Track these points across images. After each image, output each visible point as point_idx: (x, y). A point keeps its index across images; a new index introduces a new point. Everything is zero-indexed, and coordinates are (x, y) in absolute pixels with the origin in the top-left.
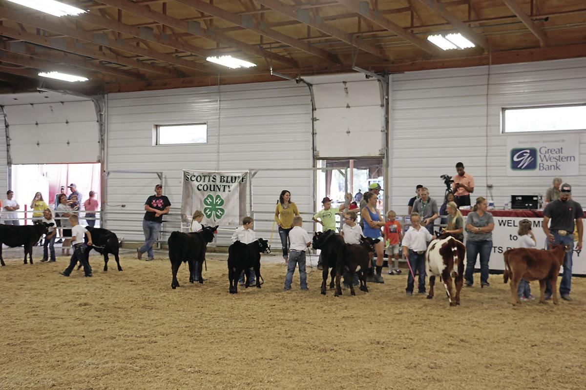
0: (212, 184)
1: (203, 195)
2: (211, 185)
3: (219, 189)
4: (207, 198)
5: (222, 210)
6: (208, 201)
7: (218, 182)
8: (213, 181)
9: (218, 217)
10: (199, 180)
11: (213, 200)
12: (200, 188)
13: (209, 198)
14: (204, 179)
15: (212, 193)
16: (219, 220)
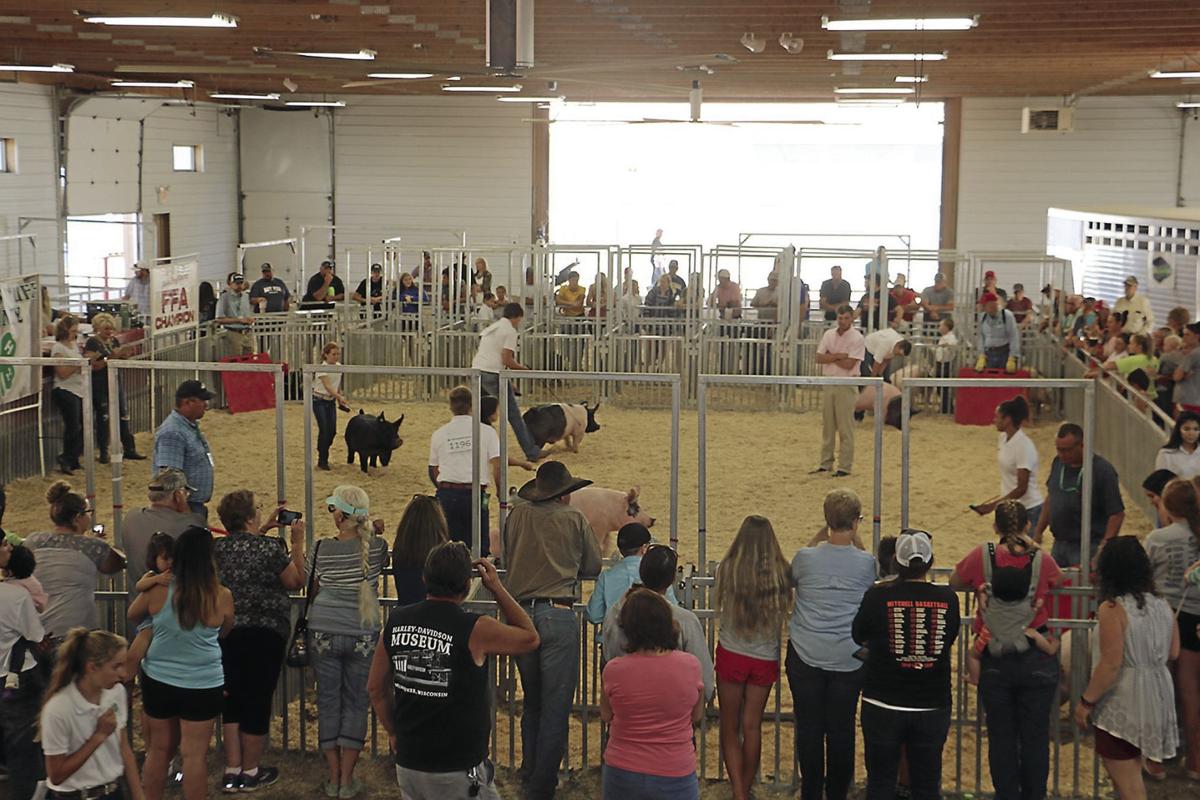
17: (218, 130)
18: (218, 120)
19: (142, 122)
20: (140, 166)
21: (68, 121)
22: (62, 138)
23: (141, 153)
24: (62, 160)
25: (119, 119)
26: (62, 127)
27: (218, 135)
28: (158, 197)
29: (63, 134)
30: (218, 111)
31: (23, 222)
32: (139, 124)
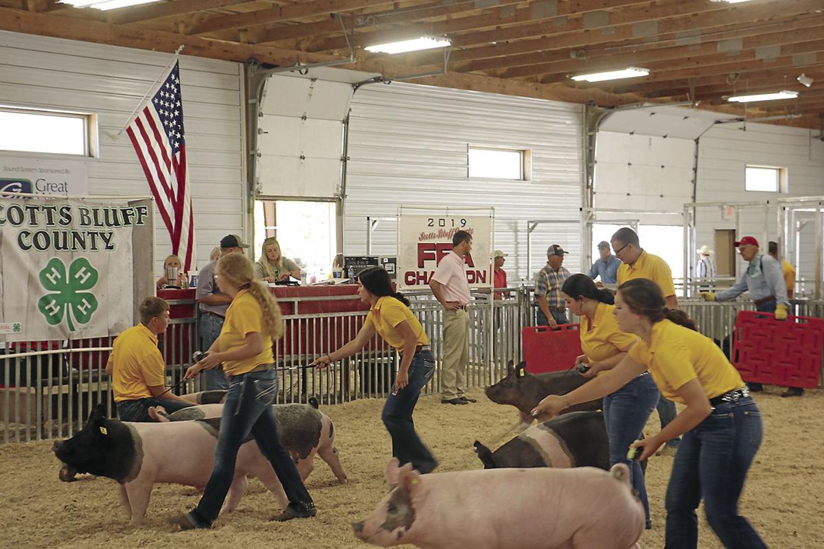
0: (61, 229)
1: (37, 263)
2: (56, 234)
3: (83, 244)
4: (48, 270)
5: (91, 298)
6: (51, 278)
7: (76, 225)
8: (61, 222)
9: (80, 318)
10: (16, 218)
11: (63, 273)
12: (27, 241)
13: (53, 269)
14: (33, 217)
15: (62, 256)
16: (85, 325)
17: (810, 154)
18: (810, 145)
19: (697, 141)
20: (694, 182)
21: (595, 136)
22: (591, 151)
23: (695, 170)
24: (589, 172)
25: (665, 137)
26: (591, 142)
27: (810, 159)
28: (722, 213)
29: (591, 148)
30: (810, 136)
31: (531, 225)
32: (694, 143)
